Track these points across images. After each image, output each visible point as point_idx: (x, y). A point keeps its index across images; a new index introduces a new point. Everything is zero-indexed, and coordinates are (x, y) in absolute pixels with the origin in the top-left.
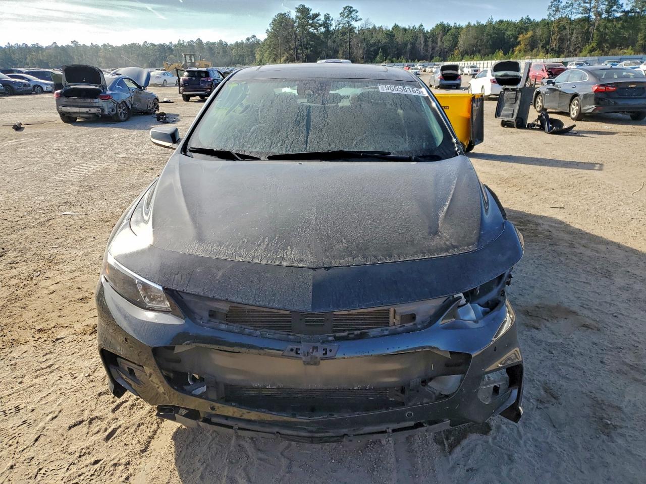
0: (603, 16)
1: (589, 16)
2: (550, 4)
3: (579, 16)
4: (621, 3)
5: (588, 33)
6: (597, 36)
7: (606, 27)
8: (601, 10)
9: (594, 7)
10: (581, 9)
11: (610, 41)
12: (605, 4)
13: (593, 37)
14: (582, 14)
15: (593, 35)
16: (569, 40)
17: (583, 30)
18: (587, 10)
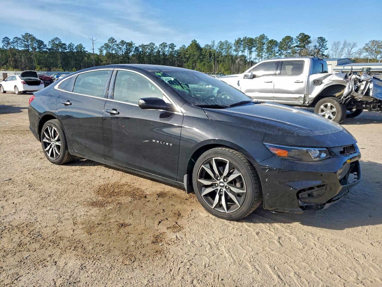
0: (37, 50)
1: (29, 50)
2: (3, 40)
3: (23, 48)
4: (45, 44)
5: (30, 58)
6: (36, 60)
7: (40, 56)
8: (35, 46)
9: (31, 45)
10: (23, 45)
11: (44, 64)
12: (36, 44)
13: (34, 61)
14: (24, 47)
15: (34, 60)
16: (20, 61)
17: (28, 57)
18: (27, 46)
